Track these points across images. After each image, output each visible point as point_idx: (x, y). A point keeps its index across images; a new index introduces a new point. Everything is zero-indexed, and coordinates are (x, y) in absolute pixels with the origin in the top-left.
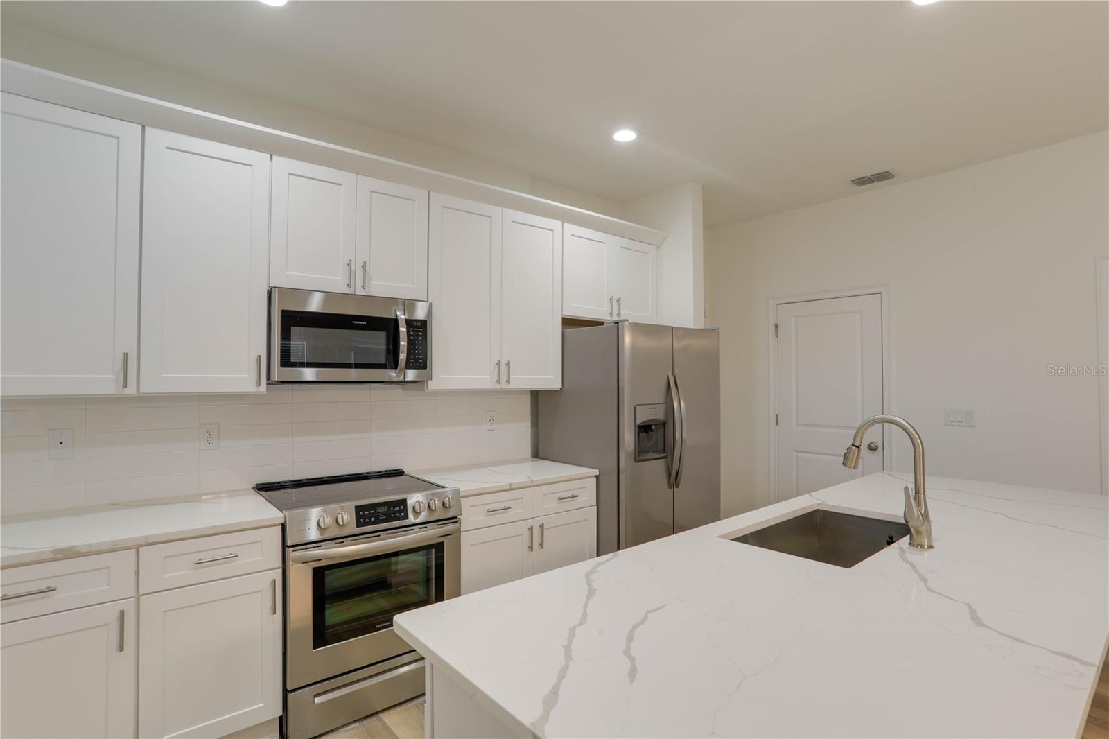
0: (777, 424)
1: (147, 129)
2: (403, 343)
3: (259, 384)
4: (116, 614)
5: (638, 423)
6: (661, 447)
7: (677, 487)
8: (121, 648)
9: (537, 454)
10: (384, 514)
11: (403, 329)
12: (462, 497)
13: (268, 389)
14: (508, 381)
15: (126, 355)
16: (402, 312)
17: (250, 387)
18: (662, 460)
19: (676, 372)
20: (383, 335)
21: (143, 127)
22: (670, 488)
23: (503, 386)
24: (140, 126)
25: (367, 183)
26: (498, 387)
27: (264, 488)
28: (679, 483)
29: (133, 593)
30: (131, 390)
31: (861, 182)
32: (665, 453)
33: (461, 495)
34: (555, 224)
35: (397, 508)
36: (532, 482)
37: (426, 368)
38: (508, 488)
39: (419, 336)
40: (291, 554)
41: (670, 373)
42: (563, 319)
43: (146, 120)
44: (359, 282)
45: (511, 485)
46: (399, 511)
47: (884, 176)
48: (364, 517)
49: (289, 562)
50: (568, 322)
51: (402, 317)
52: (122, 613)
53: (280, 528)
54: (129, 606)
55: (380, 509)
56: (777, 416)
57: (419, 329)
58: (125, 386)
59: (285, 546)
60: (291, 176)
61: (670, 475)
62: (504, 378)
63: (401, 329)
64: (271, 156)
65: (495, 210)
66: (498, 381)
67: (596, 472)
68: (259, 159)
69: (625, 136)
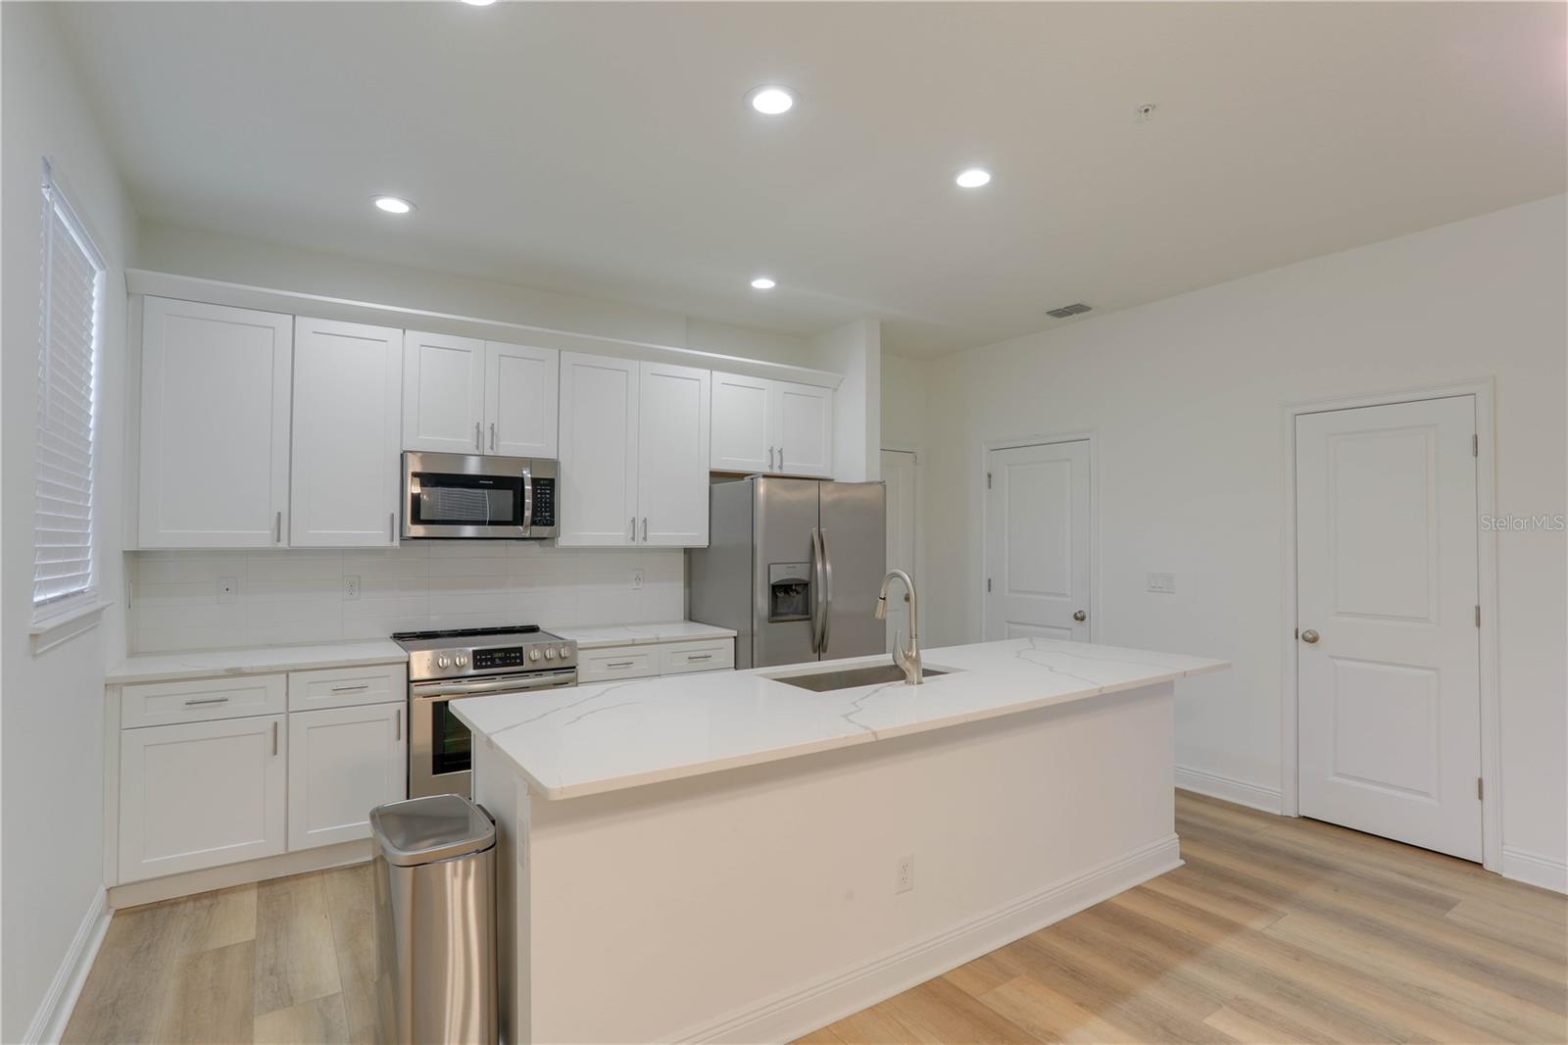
0: (989, 590)
1: (297, 318)
2: (528, 501)
3: (392, 540)
4: (271, 726)
5: (771, 582)
6: (800, 608)
7: (825, 651)
8: (275, 752)
9: (691, 616)
10: (500, 658)
11: (528, 487)
12: (580, 649)
13: (401, 544)
14: (645, 539)
15: (279, 514)
16: (529, 471)
17: (384, 542)
18: (807, 622)
19: (822, 530)
20: (510, 493)
21: (294, 317)
22: (815, 652)
23: (639, 542)
24: (291, 317)
25: (495, 348)
26: (634, 544)
27: (399, 637)
28: (826, 647)
29: (284, 710)
30: (284, 544)
31: (1059, 313)
32: (807, 614)
33: (579, 646)
34: (704, 373)
35: (513, 655)
36: (658, 639)
37: (553, 525)
38: (631, 643)
39: (545, 494)
40: (415, 689)
41: (815, 530)
42: (711, 472)
43: (296, 311)
44: (488, 444)
45: (634, 640)
46: (517, 658)
47: (1079, 309)
48: (481, 660)
49: (412, 696)
50: (716, 476)
51: (527, 474)
52: (276, 724)
53: (405, 665)
54: (281, 719)
55: (496, 655)
56: (989, 580)
57: (546, 488)
58: (279, 540)
59: (409, 682)
60: (423, 348)
61: (814, 636)
62: (640, 535)
63: (526, 487)
64: (404, 331)
65: (632, 365)
66: (633, 539)
67: (734, 633)
68: (393, 334)
69: (763, 284)
